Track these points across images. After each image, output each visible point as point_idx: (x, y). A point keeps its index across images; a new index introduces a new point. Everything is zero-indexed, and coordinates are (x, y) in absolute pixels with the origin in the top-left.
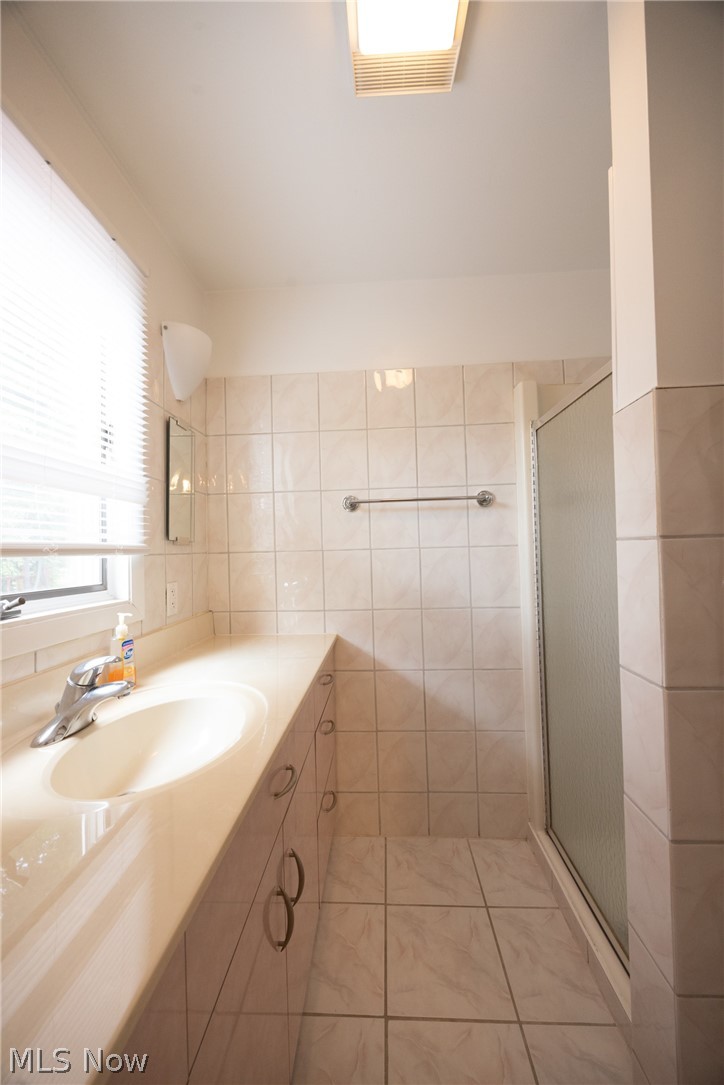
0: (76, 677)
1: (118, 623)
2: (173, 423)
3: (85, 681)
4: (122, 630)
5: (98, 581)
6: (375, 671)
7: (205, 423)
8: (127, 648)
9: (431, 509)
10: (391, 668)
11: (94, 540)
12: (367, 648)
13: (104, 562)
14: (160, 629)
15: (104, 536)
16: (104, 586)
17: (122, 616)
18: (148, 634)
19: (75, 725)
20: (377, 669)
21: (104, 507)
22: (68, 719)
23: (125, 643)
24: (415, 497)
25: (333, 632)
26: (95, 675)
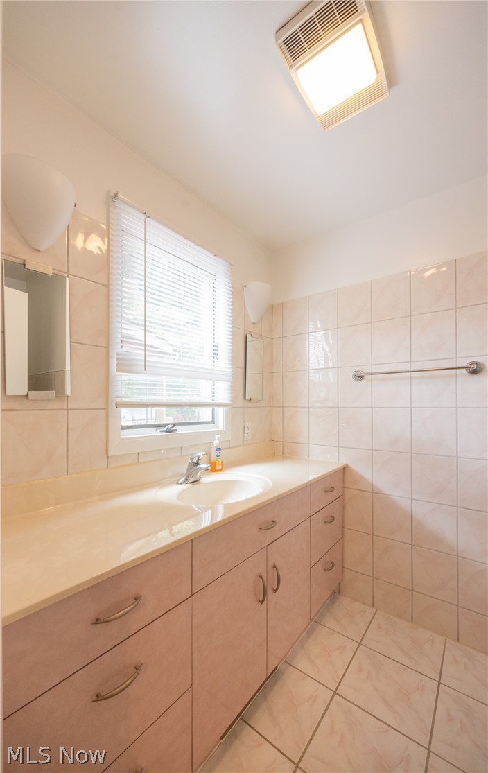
0: (192, 459)
1: (215, 439)
2: (249, 336)
3: (195, 461)
4: (216, 443)
5: (210, 419)
6: (373, 493)
7: (272, 331)
8: (218, 452)
9: (422, 377)
10: (385, 492)
11: (209, 401)
12: (368, 476)
13: (213, 410)
14: (241, 446)
15: (213, 398)
16: (213, 422)
17: (216, 436)
18: (233, 447)
19: (192, 479)
20: (374, 492)
21: (214, 385)
22: (188, 477)
23: (217, 449)
24: (408, 369)
25: (343, 462)
26: (198, 460)
